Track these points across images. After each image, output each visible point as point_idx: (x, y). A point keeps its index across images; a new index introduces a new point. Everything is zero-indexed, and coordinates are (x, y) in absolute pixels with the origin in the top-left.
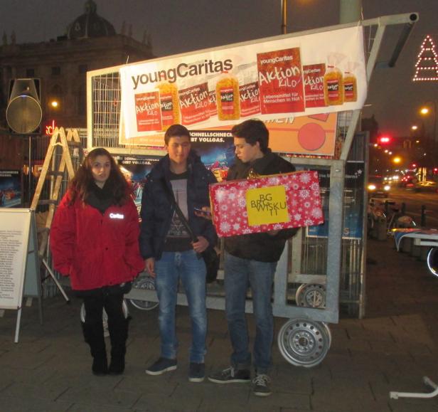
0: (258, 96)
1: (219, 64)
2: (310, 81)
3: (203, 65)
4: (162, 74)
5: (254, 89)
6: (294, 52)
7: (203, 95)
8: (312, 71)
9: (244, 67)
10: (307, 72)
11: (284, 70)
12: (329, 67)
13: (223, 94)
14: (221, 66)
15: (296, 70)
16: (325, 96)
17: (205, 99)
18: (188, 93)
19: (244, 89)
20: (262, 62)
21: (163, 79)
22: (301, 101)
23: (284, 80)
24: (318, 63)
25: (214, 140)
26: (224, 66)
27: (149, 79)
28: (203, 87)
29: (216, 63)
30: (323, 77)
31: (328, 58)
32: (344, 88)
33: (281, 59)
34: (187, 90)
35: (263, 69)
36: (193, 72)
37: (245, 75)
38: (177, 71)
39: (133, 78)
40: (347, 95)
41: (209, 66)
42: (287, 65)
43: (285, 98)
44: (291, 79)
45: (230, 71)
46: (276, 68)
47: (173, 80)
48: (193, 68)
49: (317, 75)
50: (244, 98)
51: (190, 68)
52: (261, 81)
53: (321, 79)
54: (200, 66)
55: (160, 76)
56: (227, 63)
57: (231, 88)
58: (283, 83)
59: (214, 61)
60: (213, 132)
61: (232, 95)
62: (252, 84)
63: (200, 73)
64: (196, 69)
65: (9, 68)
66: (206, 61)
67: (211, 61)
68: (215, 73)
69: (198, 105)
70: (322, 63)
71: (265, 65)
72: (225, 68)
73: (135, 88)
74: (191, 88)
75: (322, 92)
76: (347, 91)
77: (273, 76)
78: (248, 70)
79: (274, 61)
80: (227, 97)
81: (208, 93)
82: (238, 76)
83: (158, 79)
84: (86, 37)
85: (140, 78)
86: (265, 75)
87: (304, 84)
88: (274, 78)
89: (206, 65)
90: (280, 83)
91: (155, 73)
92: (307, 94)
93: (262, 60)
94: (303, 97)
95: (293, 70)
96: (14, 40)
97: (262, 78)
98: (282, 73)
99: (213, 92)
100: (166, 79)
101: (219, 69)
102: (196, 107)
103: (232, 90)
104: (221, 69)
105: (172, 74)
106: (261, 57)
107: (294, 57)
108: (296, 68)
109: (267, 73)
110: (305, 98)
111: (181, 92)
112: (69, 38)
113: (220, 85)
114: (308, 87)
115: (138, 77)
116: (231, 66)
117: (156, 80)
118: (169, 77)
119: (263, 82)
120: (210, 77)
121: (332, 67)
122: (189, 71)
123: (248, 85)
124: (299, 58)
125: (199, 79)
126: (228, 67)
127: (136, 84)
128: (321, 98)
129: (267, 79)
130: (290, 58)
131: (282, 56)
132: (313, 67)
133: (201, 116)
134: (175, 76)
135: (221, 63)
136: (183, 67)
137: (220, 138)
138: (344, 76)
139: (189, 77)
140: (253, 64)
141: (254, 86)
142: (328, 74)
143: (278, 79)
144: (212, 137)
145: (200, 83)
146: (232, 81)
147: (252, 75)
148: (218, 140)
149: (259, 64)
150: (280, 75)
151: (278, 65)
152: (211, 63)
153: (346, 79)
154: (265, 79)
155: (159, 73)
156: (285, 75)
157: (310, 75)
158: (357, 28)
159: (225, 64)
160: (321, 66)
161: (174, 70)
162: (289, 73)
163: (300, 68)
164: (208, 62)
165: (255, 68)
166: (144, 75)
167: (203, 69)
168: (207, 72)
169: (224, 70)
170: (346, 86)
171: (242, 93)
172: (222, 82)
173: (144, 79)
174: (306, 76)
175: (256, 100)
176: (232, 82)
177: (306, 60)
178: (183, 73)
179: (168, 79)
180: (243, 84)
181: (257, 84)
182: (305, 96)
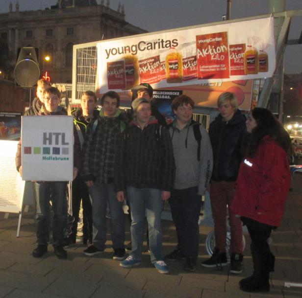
0: (196, 66)
1: (168, 42)
2: (234, 56)
3: (157, 43)
4: (127, 48)
5: (193, 61)
6: (223, 35)
7: (156, 64)
8: (236, 49)
9: (187, 44)
10: (232, 49)
11: (215, 48)
12: (248, 46)
13: (171, 64)
14: (170, 43)
15: (224, 48)
16: (244, 68)
17: (158, 67)
18: (145, 62)
19: (186, 61)
20: (200, 42)
21: (127, 52)
22: (227, 71)
23: (215, 55)
24: (241, 43)
25: (163, 97)
26: (172, 44)
27: (118, 51)
28: (157, 59)
29: (166, 42)
30: (243, 54)
31: (248, 39)
32: (259, 62)
33: (213, 40)
34: (145, 60)
35: (200, 47)
36: (150, 48)
37: (187, 51)
38: (138, 47)
39: (106, 50)
40: (261, 67)
41: (161, 44)
42: (218, 44)
43: (216, 68)
44: (220, 54)
45: (176, 48)
46: (209, 46)
47: (135, 53)
48: (150, 45)
49: (239, 52)
50: (186, 67)
51: (148, 44)
52: (198, 55)
53: (242, 55)
54: (155, 44)
55: (125, 50)
56: (175, 41)
57: (176, 59)
58: (214, 57)
59: (165, 40)
60: (163, 91)
61: (177, 65)
62: (192, 57)
63: (155, 48)
64: (151, 46)
65: (13, 30)
66: (159, 40)
67: (162, 40)
68: (165, 48)
69: (153, 72)
70: (243, 43)
71: (202, 44)
72: (173, 46)
73: (107, 58)
74: (148, 59)
75: (243, 64)
76: (261, 64)
77: (207, 52)
78: (190, 47)
79: (208, 41)
80: (173, 66)
81: (160, 63)
82: (182, 51)
83: (124, 52)
84: (73, 6)
85: (111, 51)
86: (202, 51)
87: (230, 58)
88: (208, 53)
89: (159, 43)
90: (212, 57)
91: (122, 48)
92: (231, 65)
93: (200, 40)
94: (229, 68)
95: (222, 48)
96: (17, 8)
97: (199, 53)
98: (214, 50)
99: (164, 62)
100: (130, 52)
101: (168, 45)
102: (151, 73)
103: (177, 61)
104: (170, 46)
105: (134, 49)
106: (199, 38)
107: (223, 38)
108: (224, 46)
109: (203, 50)
110: (231, 68)
111: (140, 61)
112: (60, 7)
113: (169, 57)
114: (232, 60)
115: (110, 50)
116: (177, 44)
117: (123, 52)
118: (132, 51)
119: (200, 56)
120: (162, 51)
121: (251, 46)
122: (146, 46)
123: (189, 58)
124: (227, 39)
125: (153, 53)
126: (175, 45)
127: (108, 55)
128: (242, 69)
129: (203, 54)
130: (220, 39)
131: (214, 38)
132: (236, 46)
133: (154, 80)
134: (136, 50)
135: (170, 41)
136: (142, 43)
137: (167, 95)
138: (259, 53)
139: (146, 51)
140: (194, 42)
141: (194, 59)
142: (248, 52)
143: (211, 54)
144: (162, 95)
145: (154, 56)
146: (178, 54)
147: (192, 51)
148: (166, 97)
149: (197, 43)
150: (212, 51)
151: (211, 44)
152: (162, 41)
153: (260, 55)
154: (201, 54)
155: (125, 48)
156: (216, 51)
157: (234, 52)
158: (269, 19)
159: (173, 42)
160: (242, 46)
161: (136, 46)
162: (219, 50)
163: (227, 46)
164: (161, 41)
165: (194, 46)
166: (114, 49)
167: (157, 45)
168: (159, 48)
169: (172, 47)
170: (260, 61)
171: (185, 63)
172: (170, 55)
173: (114, 52)
174: (231, 52)
175: (194, 69)
176: (178, 56)
177: (232, 41)
178: (142, 48)
179: (131, 52)
180: (185, 57)
181: (195, 57)
182: (230, 67)
